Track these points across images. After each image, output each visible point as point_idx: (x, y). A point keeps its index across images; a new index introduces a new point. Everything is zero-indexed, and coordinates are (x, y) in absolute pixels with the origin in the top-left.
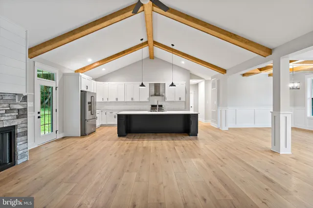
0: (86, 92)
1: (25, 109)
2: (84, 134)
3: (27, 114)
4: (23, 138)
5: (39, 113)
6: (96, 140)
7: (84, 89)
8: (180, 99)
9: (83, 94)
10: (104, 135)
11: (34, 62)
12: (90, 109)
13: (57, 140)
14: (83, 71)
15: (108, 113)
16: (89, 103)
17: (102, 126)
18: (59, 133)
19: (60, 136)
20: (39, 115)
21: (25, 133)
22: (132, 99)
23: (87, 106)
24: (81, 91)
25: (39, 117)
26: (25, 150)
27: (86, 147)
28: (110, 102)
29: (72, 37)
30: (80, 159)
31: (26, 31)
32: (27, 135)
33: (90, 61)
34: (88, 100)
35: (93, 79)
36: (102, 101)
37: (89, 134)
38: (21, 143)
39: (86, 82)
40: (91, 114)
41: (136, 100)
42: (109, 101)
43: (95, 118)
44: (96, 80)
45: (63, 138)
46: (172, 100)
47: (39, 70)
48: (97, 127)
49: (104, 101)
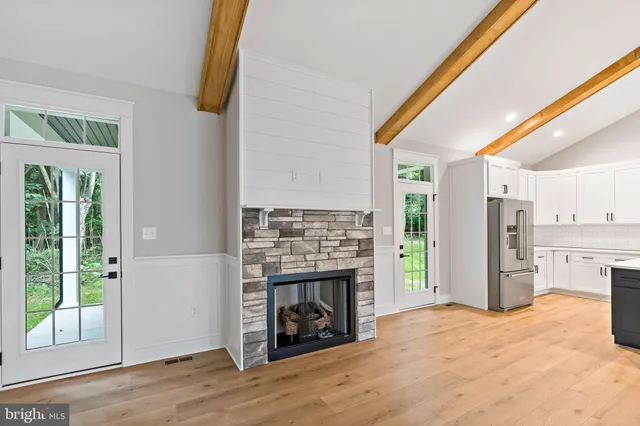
0: (501, 200)
1: (370, 241)
2: (496, 307)
3: (373, 250)
4: (367, 294)
5: (401, 247)
6: (529, 335)
7: (497, 193)
9: (495, 205)
10: (557, 324)
11: (392, 150)
12: (514, 244)
13: (436, 308)
14: (496, 150)
15: (576, 257)
16: (509, 229)
17: (553, 291)
18: (441, 293)
19: (442, 299)
20: (402, 252)
21: (370, 286)
23: (505, 235)
24: (490, 199)
25: (402, 256)
26: (371, 318)
27: (497, 347)
28: (583, 226)
29: (454, 69)
30: (471, 380)
31: (370, 93)
32: (373, 289)
33: (512, 118)
34: (508, 219)
35: (524, 166)
36: (554, 222)
37: (512, 310)
38: (364, 303)
39: (502, 175)
40: (518, 258)
42: (579, 221)
43: (531, 270)
44: (535, 167)
45: (448, 305)
47: (403, 163)
48: (535, 295)
49: (559, 223)
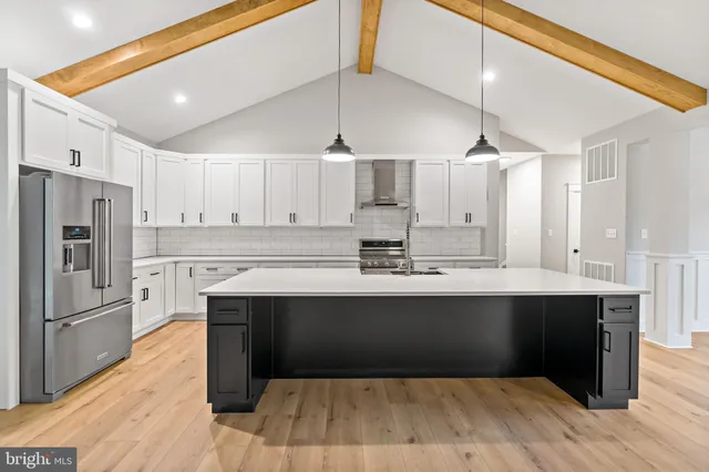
8: (468, 218)
12: (87, 260)
15: (200, 269)
17: (176, 319)
22: (293, 217)
24: (26, 170)
28: (210, 228)
36: (178, 223)
40: (94, 286)
41: (306, 220)
42: (207, 223)
46: (438, 223)
48: (134, 338)
49: (185, 225)
